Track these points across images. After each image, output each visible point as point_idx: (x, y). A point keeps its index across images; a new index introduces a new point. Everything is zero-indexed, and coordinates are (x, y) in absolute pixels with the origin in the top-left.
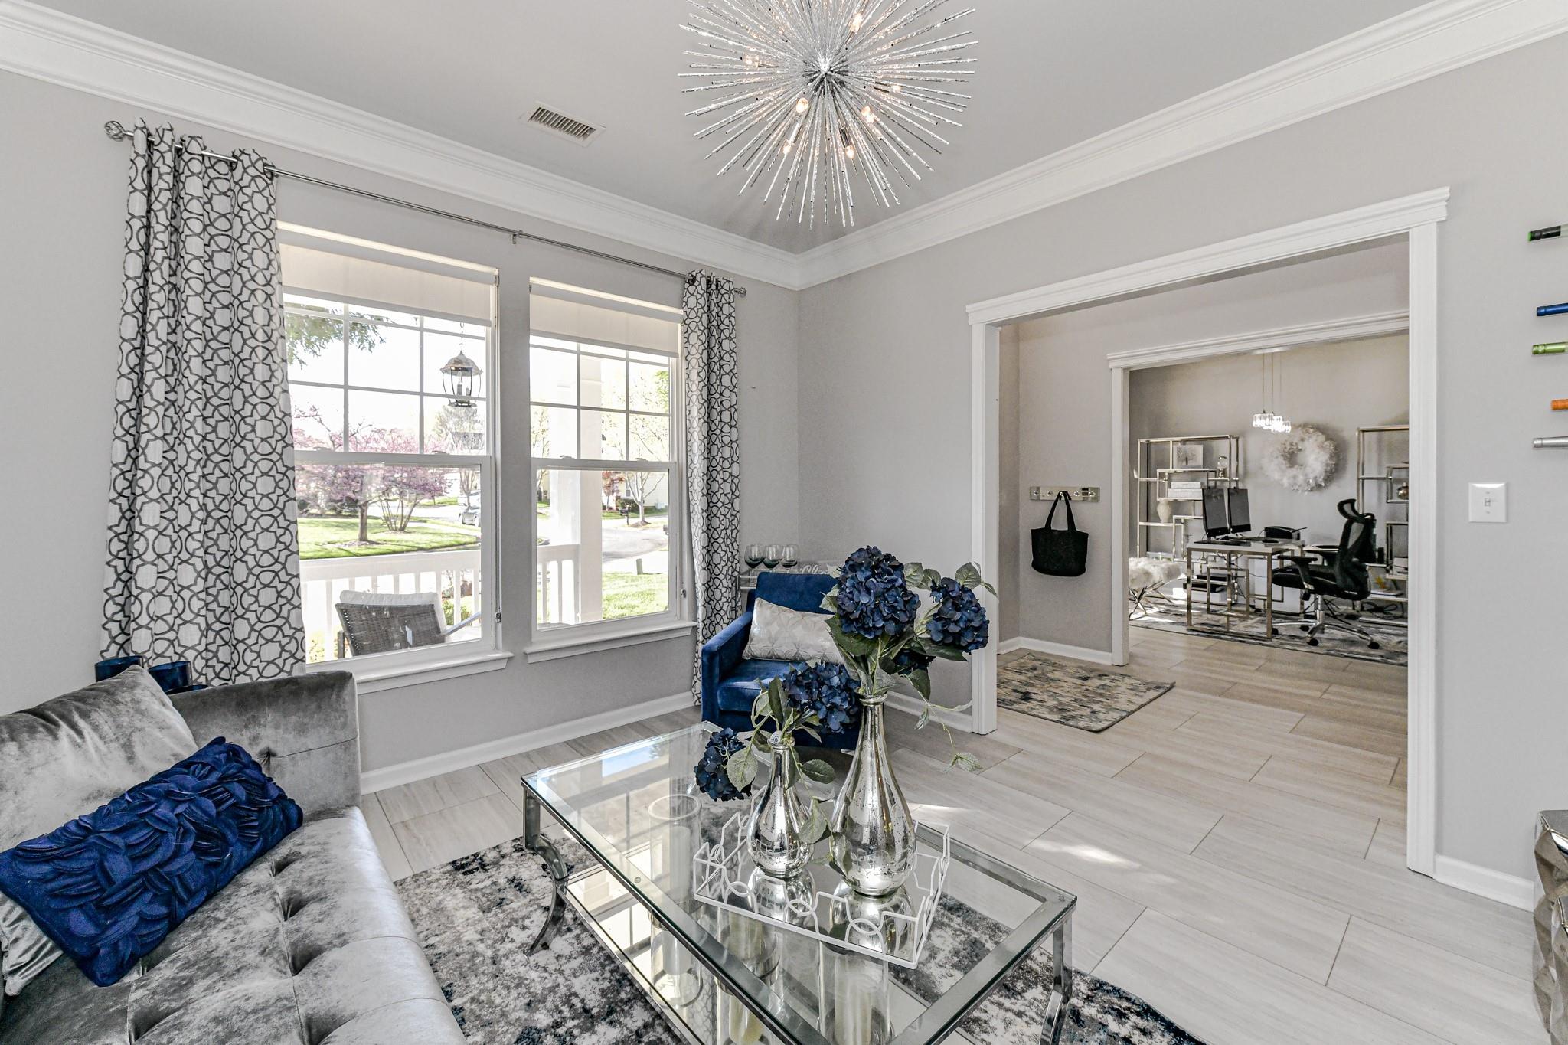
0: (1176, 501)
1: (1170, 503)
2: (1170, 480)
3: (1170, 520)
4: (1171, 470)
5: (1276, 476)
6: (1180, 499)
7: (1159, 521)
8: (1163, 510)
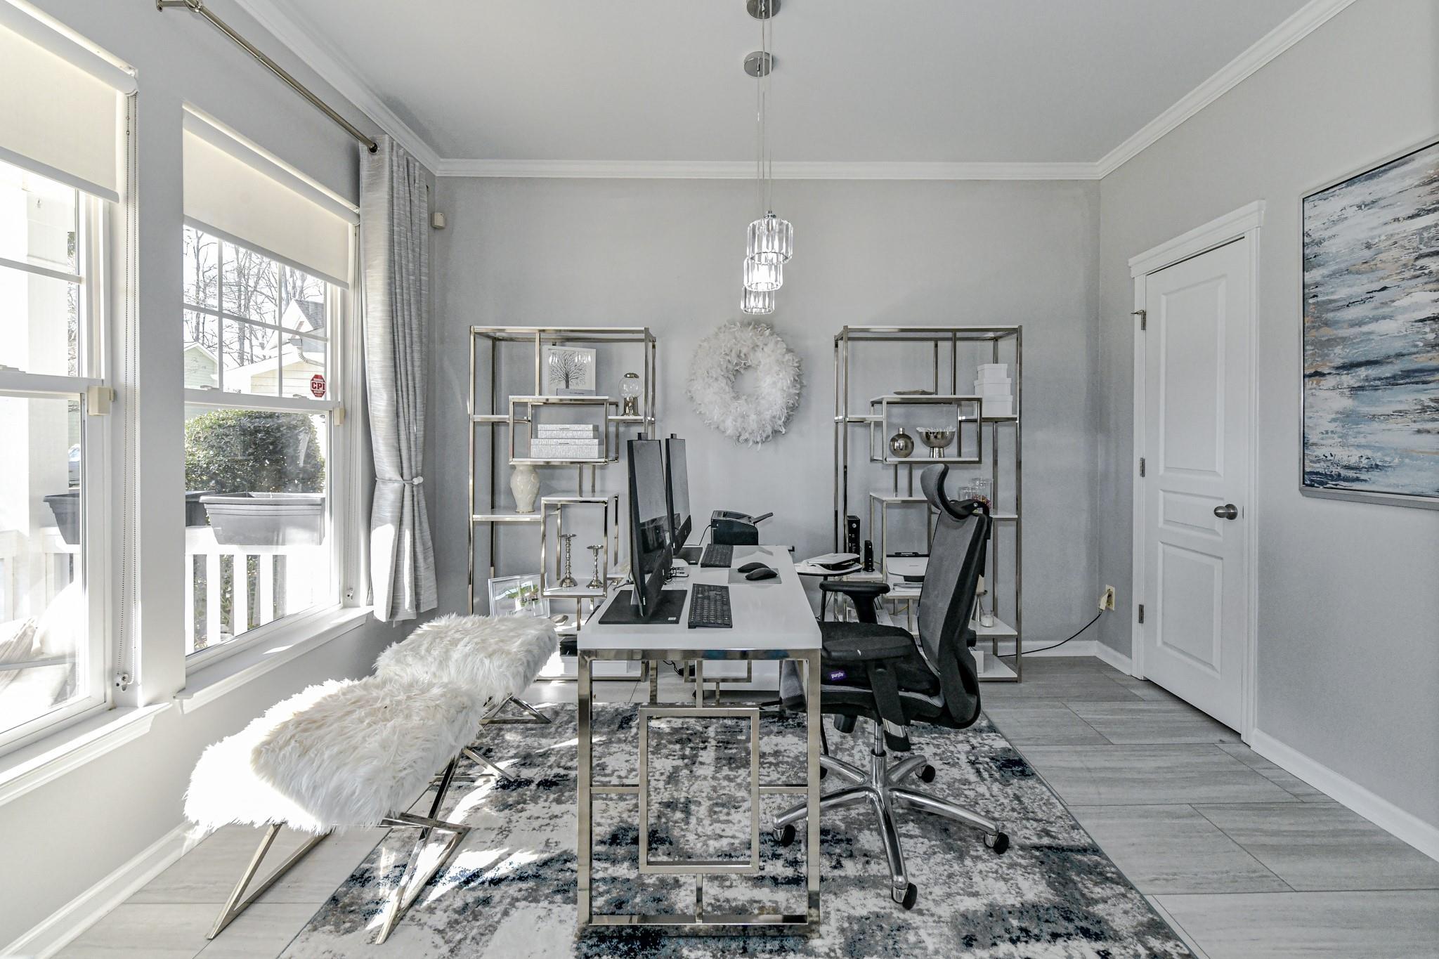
0: (548, 466)
1: (536, 468)
2: (534, 421)
3: (535, 509)
4: (535, 399)
5: (716, 414)
6: (555, 461)
7: (513, 508)
8: (521, 485)
